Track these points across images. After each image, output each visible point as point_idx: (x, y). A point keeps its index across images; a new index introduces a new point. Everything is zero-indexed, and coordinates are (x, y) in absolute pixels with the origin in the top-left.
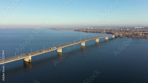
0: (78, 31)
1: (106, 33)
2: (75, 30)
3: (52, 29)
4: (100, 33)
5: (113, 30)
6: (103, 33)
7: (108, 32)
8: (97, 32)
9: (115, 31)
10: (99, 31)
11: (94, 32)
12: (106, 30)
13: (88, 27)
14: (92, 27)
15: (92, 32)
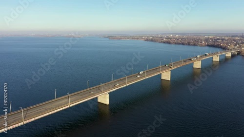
0: (152, 40)
1: (208, 45)
2: (147, 40)
3: (108, 37)
4: (194, 45)
5: (219, 39)
6: (201, 46)
7: (210, 43)
8: (189, 44)
9: (224, 41)
10: (192, 42)
11: (183, 44)
12: (206, 40)
13: (170, 34)
14: (177, 34)
15: (180, 44)
